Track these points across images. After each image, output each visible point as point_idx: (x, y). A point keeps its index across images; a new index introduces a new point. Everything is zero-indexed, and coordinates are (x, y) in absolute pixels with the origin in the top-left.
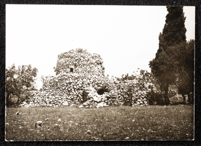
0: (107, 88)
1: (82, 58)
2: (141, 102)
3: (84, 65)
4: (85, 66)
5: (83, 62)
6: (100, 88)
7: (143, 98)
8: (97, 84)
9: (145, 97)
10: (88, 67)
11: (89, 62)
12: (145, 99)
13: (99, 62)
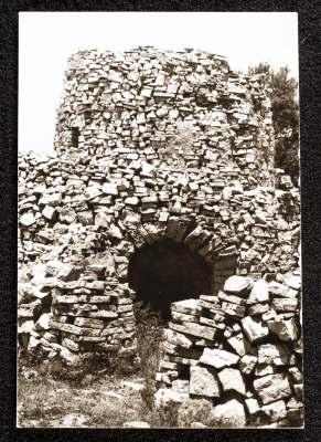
0: (198, 231)
1: (115, 76)
2: (233, 380)
3: (120, 110)
4: (126, 115)
5: (117, 97)
6: (154, 229)
7: (253, 346)
8: (135, 209)
9: (272, 338)
10: (141, 118)
11: (146, 92)
12: (270, 352)
13: (213, 96)
